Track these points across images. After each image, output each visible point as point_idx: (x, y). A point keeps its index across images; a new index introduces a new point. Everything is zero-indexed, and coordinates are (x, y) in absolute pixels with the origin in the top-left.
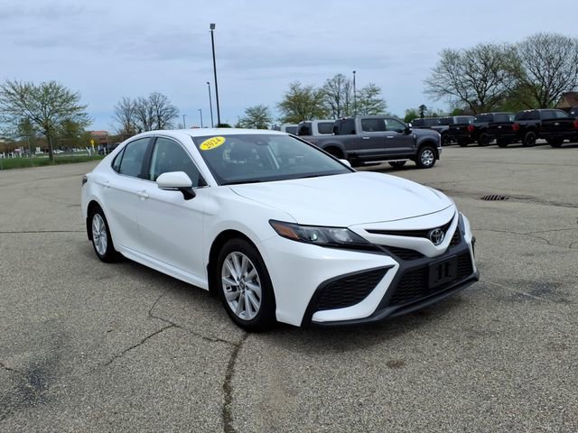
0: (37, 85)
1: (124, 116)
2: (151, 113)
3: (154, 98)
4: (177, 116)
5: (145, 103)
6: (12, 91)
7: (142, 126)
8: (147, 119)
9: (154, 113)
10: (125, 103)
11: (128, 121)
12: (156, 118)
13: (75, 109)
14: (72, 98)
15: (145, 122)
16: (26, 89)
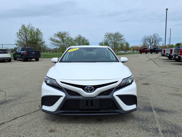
0: (114, 33)
1: (144, 41)
2: (153, 40)
3: (154, 36)
4: (162, 41)
5: (151, 37)
6: (107, 35)
7: (149, 44)
8: (151, 42)
9: (154, 40)
10: (145, 37)
11: (145, 42)
12: (154, 42)
13: (122, 39)
14: (122, 36)
15: (150, 43)
16: (111, 34)
